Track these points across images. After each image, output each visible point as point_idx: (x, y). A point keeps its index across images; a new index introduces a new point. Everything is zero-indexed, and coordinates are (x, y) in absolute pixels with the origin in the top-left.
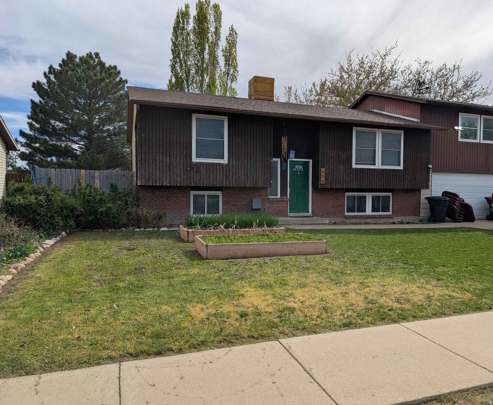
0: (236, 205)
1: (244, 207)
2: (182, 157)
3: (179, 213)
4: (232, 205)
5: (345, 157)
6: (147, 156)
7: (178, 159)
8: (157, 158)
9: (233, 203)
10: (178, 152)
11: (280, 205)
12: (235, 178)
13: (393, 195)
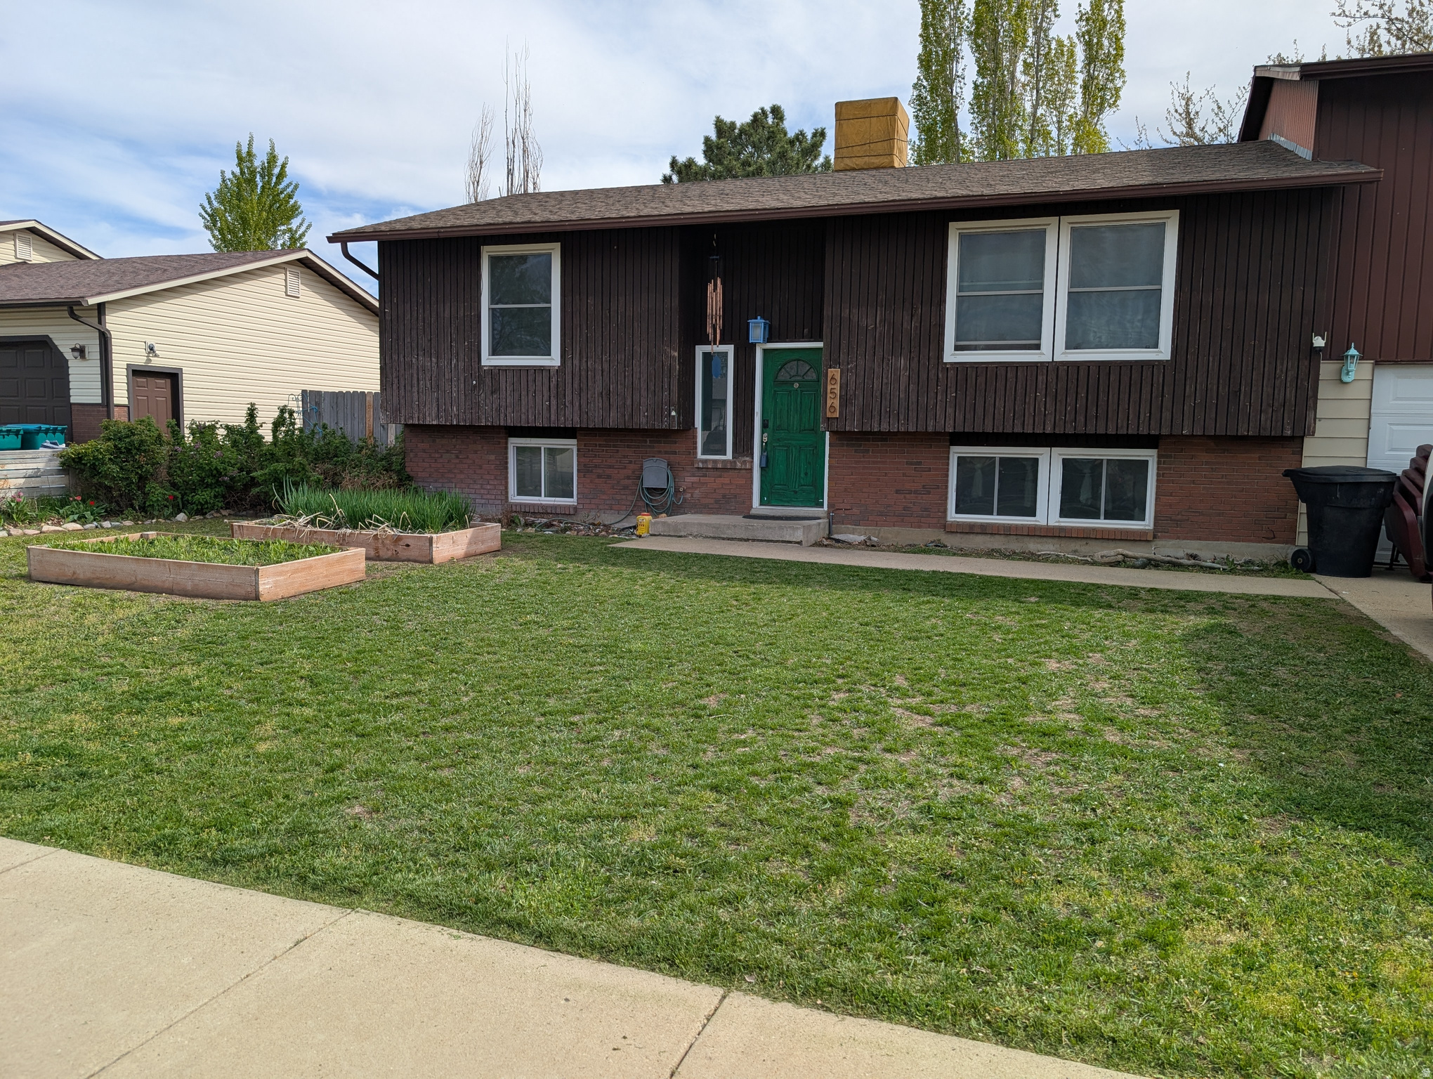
0: (609, 477)
1: (630, 481)
2: (461, 355)
3: (482, 491)
4: (599, 476)
5: (916, 327)
6: (395, 357)
7: (454, 361)
8: (414, 360)
9: (600, 471)
10: (453, 344)
11: (727, 481)
12: (577, 404)
13: (1159, 456)
